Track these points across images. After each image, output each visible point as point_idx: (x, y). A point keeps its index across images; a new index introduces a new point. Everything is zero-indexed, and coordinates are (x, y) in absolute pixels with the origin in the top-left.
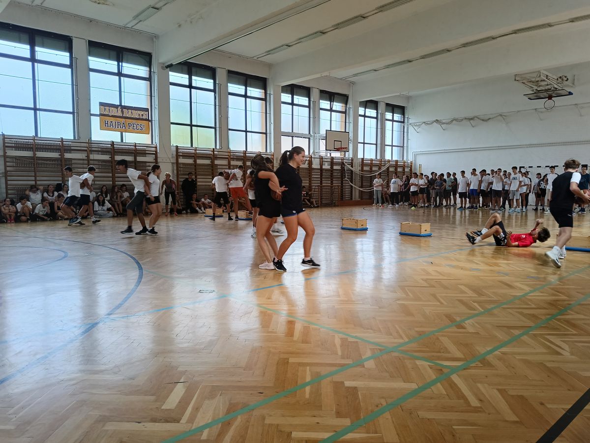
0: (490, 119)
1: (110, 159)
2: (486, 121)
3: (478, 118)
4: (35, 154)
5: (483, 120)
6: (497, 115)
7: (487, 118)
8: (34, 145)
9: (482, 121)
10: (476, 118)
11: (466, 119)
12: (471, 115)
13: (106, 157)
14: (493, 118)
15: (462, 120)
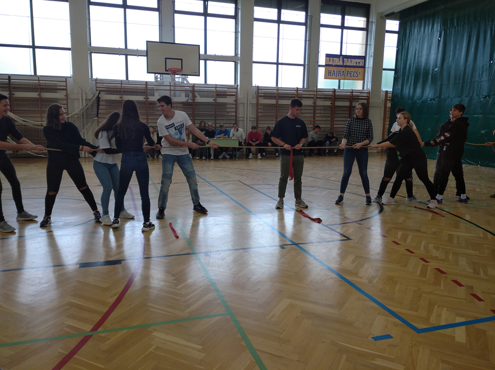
1: (331, 105)
4: (277, 102)
8: (277, 94)
13: (328, 103)
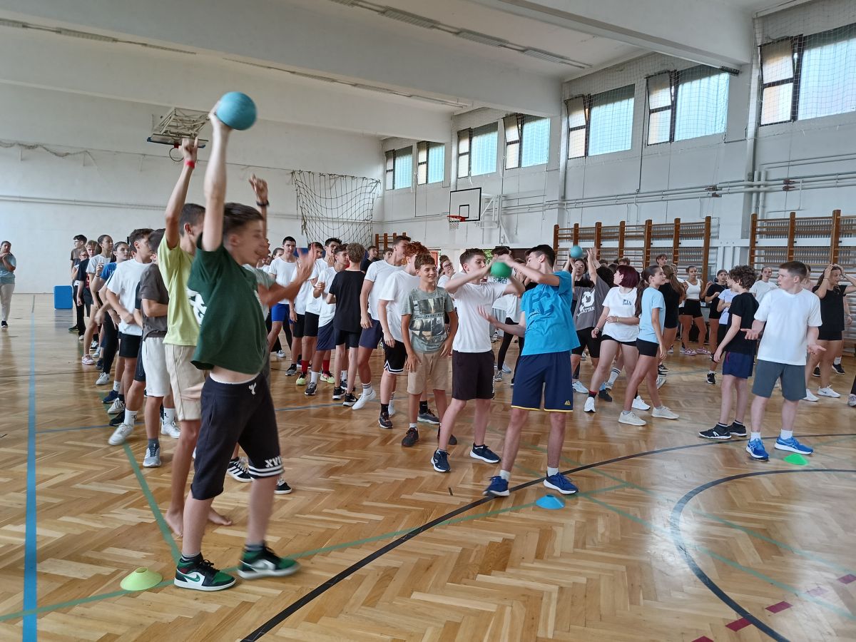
0: (67, 154)
2: (60, 156)
3: (44, 148)
5: (56, 154)
6: (81, 151)
7: (65, 152)
9: (54, 156)
10: (39, 149)
11: (20, 145)
12: (31, 141)
14: (74, 154)
15: (12, 145)
